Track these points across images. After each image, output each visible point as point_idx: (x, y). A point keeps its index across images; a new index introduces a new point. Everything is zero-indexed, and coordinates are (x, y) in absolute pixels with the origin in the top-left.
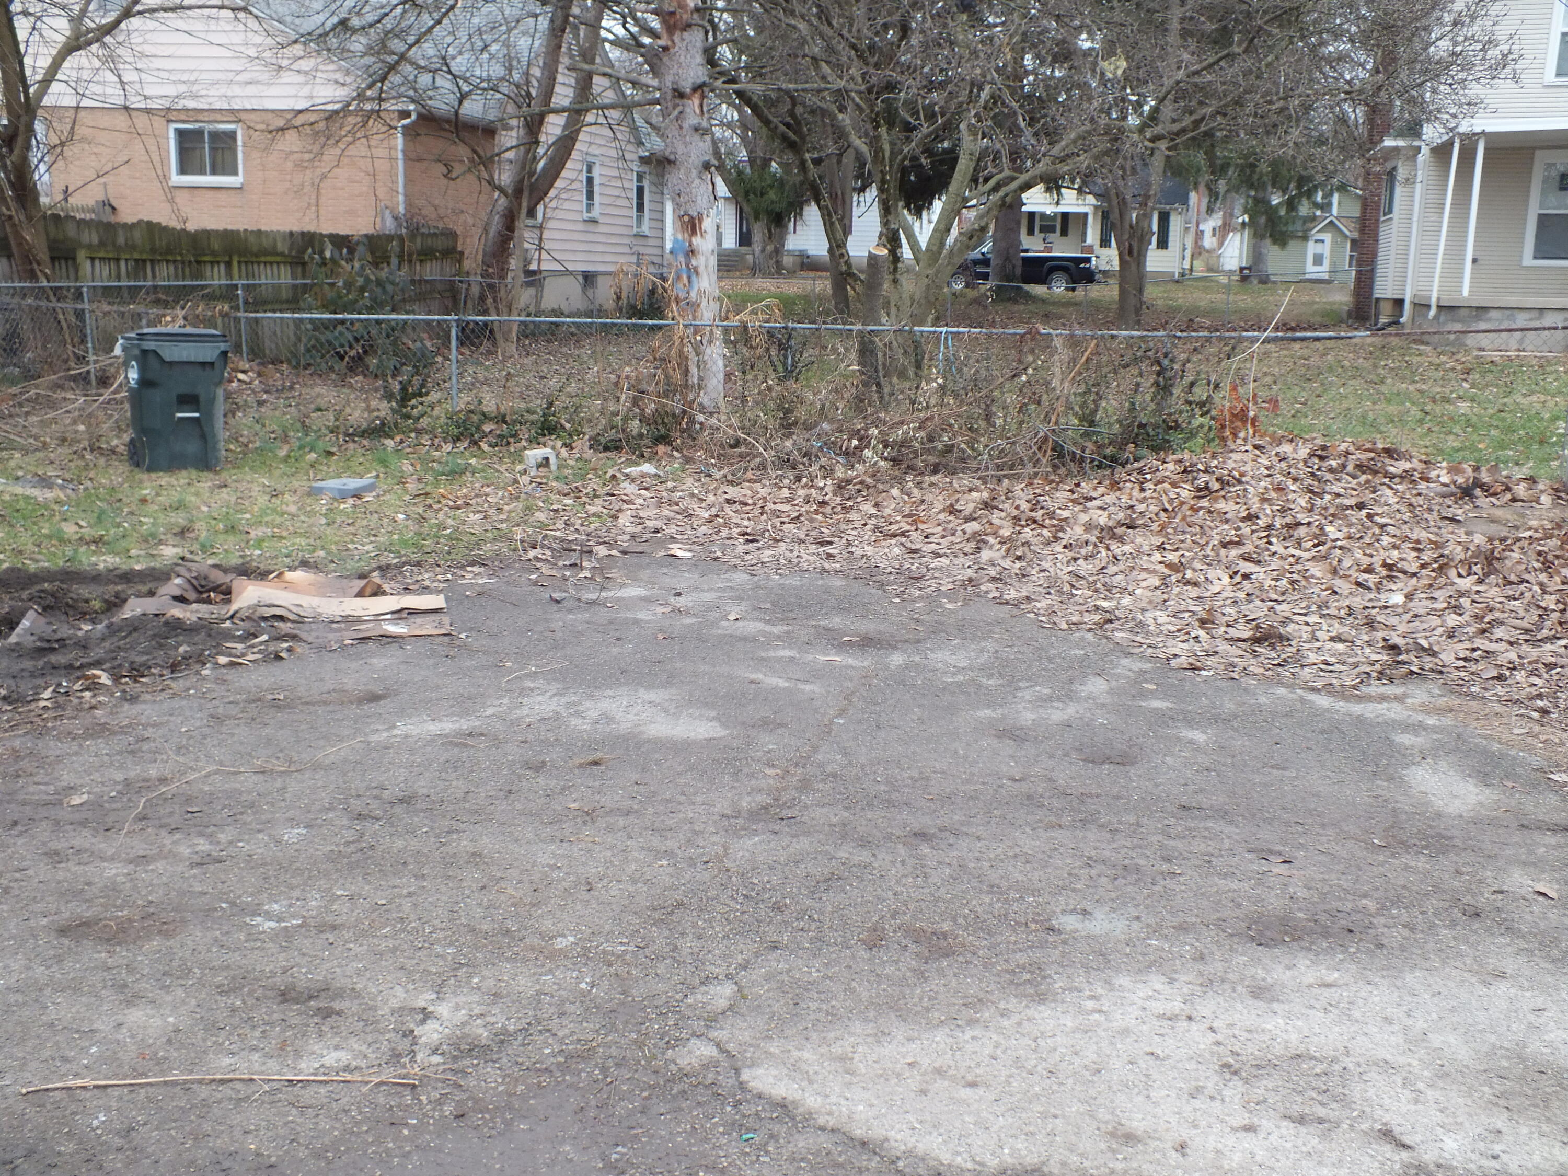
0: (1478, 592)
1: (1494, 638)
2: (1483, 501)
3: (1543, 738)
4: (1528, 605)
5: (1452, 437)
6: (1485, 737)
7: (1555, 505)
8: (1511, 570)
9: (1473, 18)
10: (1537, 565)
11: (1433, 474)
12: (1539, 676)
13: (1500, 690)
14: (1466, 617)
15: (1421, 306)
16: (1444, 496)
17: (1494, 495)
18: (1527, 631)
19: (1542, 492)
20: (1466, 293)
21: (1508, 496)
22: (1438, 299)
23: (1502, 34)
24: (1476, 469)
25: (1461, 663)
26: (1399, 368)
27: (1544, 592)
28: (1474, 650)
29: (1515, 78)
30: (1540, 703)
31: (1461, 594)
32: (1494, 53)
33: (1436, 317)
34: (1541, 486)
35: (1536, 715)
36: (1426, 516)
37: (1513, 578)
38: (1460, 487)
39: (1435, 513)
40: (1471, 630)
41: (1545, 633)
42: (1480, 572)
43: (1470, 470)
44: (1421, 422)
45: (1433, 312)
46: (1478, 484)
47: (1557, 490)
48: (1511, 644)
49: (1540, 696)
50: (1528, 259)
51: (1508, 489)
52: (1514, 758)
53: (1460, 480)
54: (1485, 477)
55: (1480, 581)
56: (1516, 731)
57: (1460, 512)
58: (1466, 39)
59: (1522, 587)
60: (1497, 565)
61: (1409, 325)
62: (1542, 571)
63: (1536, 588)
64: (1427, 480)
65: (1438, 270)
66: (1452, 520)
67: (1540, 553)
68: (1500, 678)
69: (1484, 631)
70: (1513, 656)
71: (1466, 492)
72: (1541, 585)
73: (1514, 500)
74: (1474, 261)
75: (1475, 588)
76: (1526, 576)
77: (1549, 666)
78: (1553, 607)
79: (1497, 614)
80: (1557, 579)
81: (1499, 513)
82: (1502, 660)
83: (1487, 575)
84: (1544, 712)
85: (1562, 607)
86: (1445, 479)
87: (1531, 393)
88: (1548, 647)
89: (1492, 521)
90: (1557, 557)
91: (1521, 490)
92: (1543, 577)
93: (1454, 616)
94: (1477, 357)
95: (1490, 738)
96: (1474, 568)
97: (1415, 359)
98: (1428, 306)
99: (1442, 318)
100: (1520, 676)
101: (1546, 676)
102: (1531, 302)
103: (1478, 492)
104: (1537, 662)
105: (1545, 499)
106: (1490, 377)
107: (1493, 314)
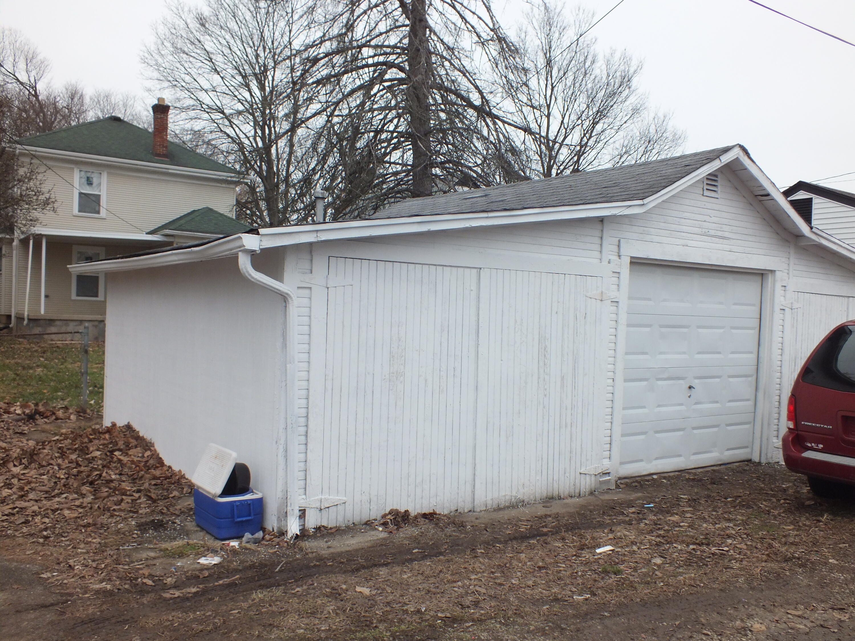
0: (23, 474)
1: (27, 499)
2: (41, 421)
3: (41, 554)
4: (51, 477)
5: (30, 387)
6: (8, 560)
7: (78, 420)
8: (43, 459)
9: (30, 179)
10: (57, 455)
11: (12, 409)
12: (48, 518)
13: (25, 530)
14: (14, 490)
15: (20, 319)
16: (17, 421)
17: (46, 417)
18: (47, 492)
19: (71, 413)
20: (42, 312)
21: (54, 417)
22: (28, 315)
23: (45, 188)
24: (36, 405)
25: (5, 517)
26: (7, 351)
27: (60, 469)
28: (14, 508)
29: (54, 210)
30: (45, 533)
31: (14, 477)
32: (41, 197)
33: (28, 325)
34: (71, 411)
35: (41, 540)
36: (5, 433)
37: (44, 463)
38: (27, 415)
39: (11, 431)
40: (14, 497)
41: (56, 491)
42: (26, 463)
43: (33, 405)
44: (14, 380)
45: (25, 322)
46: (37, 412)
47: (79, 412)
48: (36, 501)
49: (46, 529)
50: (74, 297)
51: (54, 414)
52: (23, 569)
53: (27, 411)
54: (41, 408)
55: (26, 468)
56: (28, 553)
57: (26, 428)
58: (27, 189)
59: (48, 468)
60: (35, 457)
61: (15, 329)
62: (59, 457)
63: (56, 468)
64: (9, 413)
65: (27, 301)
66: (21, 433)
67: (60, 448)
68: (26, 522)
69: (22, 496)
70: (36, 508)
71: (31, 417)
72: (59, 465)
73: (57, 419)
74: (46, 296)
75: (22, 472)
76: (51, 462)
77: (54, 511)
78: (62, 477)
79: (33, 485)
80: (66, 461)
81: (47, 427)
82: (29, 512)
83: (30, 464)
84: (46, 538)
85: (67, 476)
86: (19, 411)
87: (75, 362)
88: (57, 499)
89: (43, 432)
90: (68, 449)
91: (60, 413)
92: (60, 461)
93: (6, 490)
94: (50, 344)
95: (13, 560)
96: (23, 461)
97: (16, 346)
98: (23, 319)
99: (31, 325)
100: (38, 519)
101: (52, 516)
102: (76, 317)
103: (37, 416)
104: (47, 509)
105: (72, 417)
106: (55, 354)
107: (58, 323)
